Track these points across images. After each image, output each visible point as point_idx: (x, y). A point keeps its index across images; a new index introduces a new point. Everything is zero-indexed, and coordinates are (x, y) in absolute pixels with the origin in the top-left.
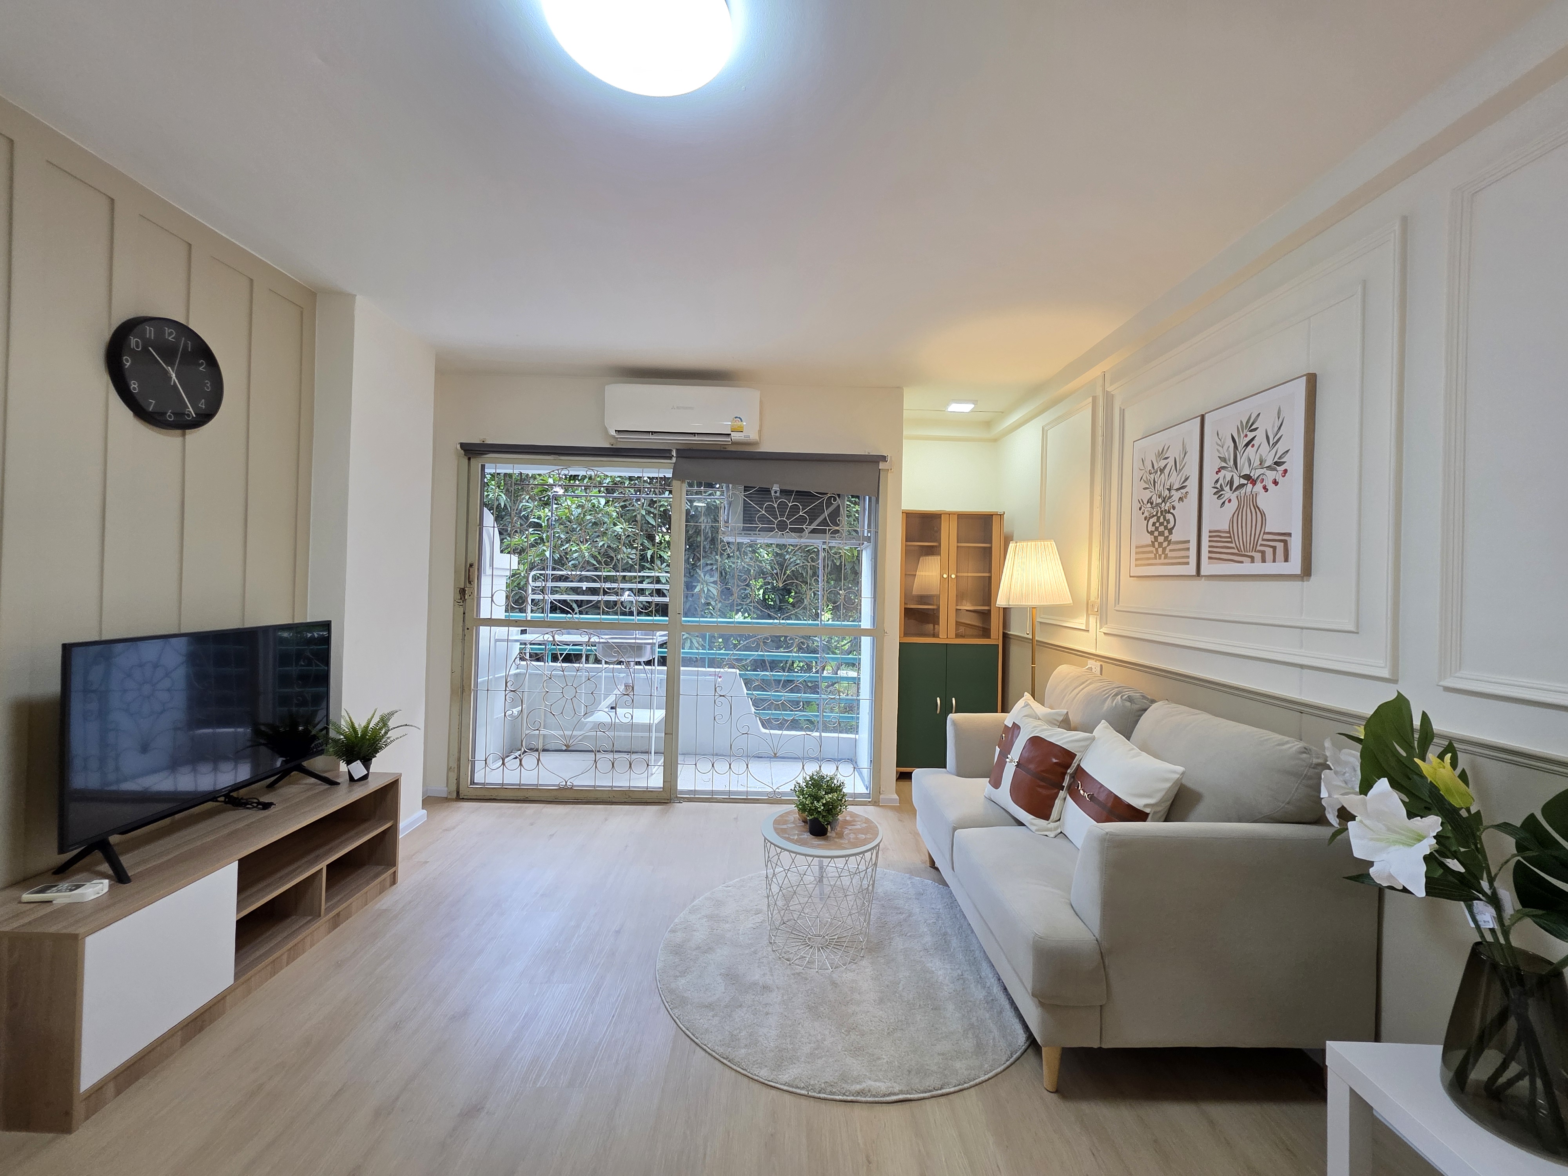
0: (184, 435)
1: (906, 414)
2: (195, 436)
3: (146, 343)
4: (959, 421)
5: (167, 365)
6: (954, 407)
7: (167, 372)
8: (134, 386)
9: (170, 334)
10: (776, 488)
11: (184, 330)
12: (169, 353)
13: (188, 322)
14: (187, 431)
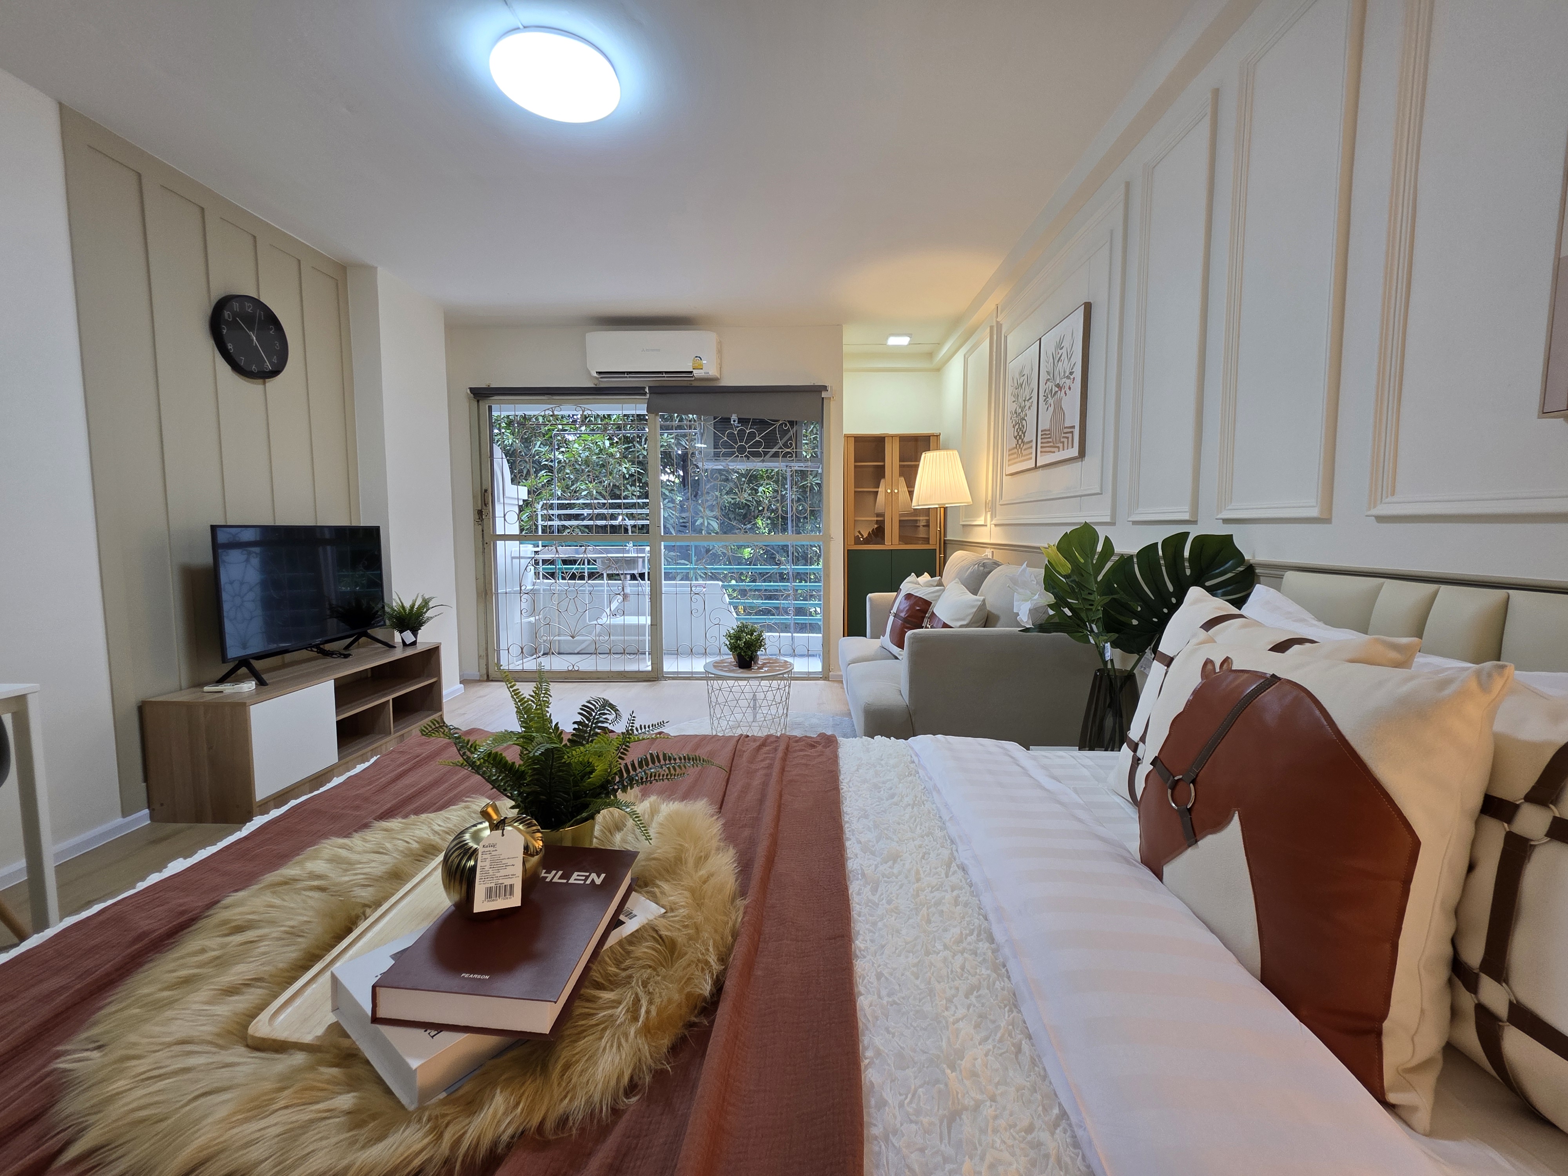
0: (264, 383)
1: (845, 348)
2: (273, 384)
3: (235, 315)
4: (898, 353)
5: (250, 331)
6: (893, 341)
7: (250, 336)
8: (230, 346)
9: (249, 307)
10: (734, 417)
11: (257, 303)
12: (250, 321)
13: (259, 296)
14: (267, 380)
